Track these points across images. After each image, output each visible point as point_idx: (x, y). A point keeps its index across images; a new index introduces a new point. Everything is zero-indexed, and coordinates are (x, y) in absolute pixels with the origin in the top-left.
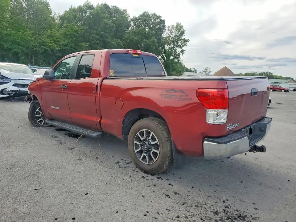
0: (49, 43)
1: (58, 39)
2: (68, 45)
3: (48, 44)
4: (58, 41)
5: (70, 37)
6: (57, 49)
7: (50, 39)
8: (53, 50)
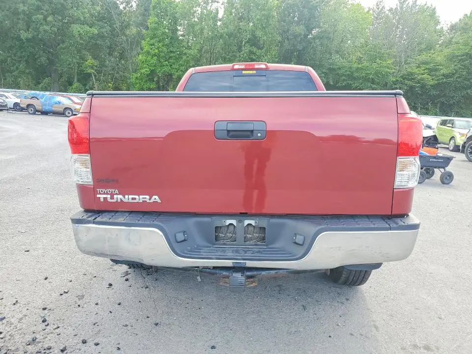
0: (418, 74)
1: (438, 66)
2: (453, 74)
3: (416, 76)
4: (436, 70)
5: (460, 60)
6: (432, 83)
7: (423, 67)
8: (423, 86)
